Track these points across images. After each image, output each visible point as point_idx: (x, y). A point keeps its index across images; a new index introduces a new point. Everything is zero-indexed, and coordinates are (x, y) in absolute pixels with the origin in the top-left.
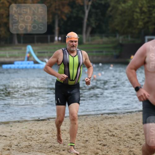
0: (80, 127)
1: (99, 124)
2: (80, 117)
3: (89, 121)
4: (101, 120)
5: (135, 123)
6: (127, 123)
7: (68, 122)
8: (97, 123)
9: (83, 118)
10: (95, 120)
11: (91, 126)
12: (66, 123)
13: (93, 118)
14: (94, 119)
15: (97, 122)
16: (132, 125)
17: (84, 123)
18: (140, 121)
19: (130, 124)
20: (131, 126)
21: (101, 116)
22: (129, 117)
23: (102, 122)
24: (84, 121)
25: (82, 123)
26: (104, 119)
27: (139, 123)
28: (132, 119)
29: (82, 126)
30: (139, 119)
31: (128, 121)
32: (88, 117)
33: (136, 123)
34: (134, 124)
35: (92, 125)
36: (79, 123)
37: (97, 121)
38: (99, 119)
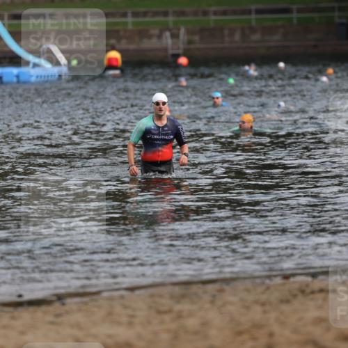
1: (273, 315)
2: (194, 288)
3: (231, 303)
7: (141, 310)
8: (265, 312)
9: (205, 292)
10: (256, 302)
13: (248, 290)
14: (251, 298)
15: (267, 308)
21: (284, 284)
23: (285, 308)
24: (207, 306)
25: (201, 313)
26: (295, 296)
32: (225, 287)
37: (263, 304)
38: (275, 296)
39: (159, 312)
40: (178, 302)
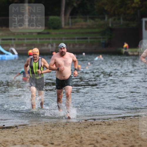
0: (57, 136)
1: (82, 132)
4: (85, 128)
5: (129, 131)
6: (118, 132)
7: (41, 130)
8: (80, 131)
10: (77, 128)
11: (72, 135)
12: (39, 132)
14: (75, 126)
16: (126, 134)
17: (63, 131)
18: (135, 129)
19: (122, 133)
20: (124, 135)
22: (121, 124)
23: (86, 130)
24: (62, 129)
25: (60, 131)
26: (89, 126)
27: (134, 130)
28: (125, 126)
29: (61, 135)
30: (134, 126)
31: (120, 129)
33: (131, 131)
34: (127, 132)
35: (74, 133)
36: (56, 132)
37: (79, 129)
39: (47, 131)
40: (53, 128)
